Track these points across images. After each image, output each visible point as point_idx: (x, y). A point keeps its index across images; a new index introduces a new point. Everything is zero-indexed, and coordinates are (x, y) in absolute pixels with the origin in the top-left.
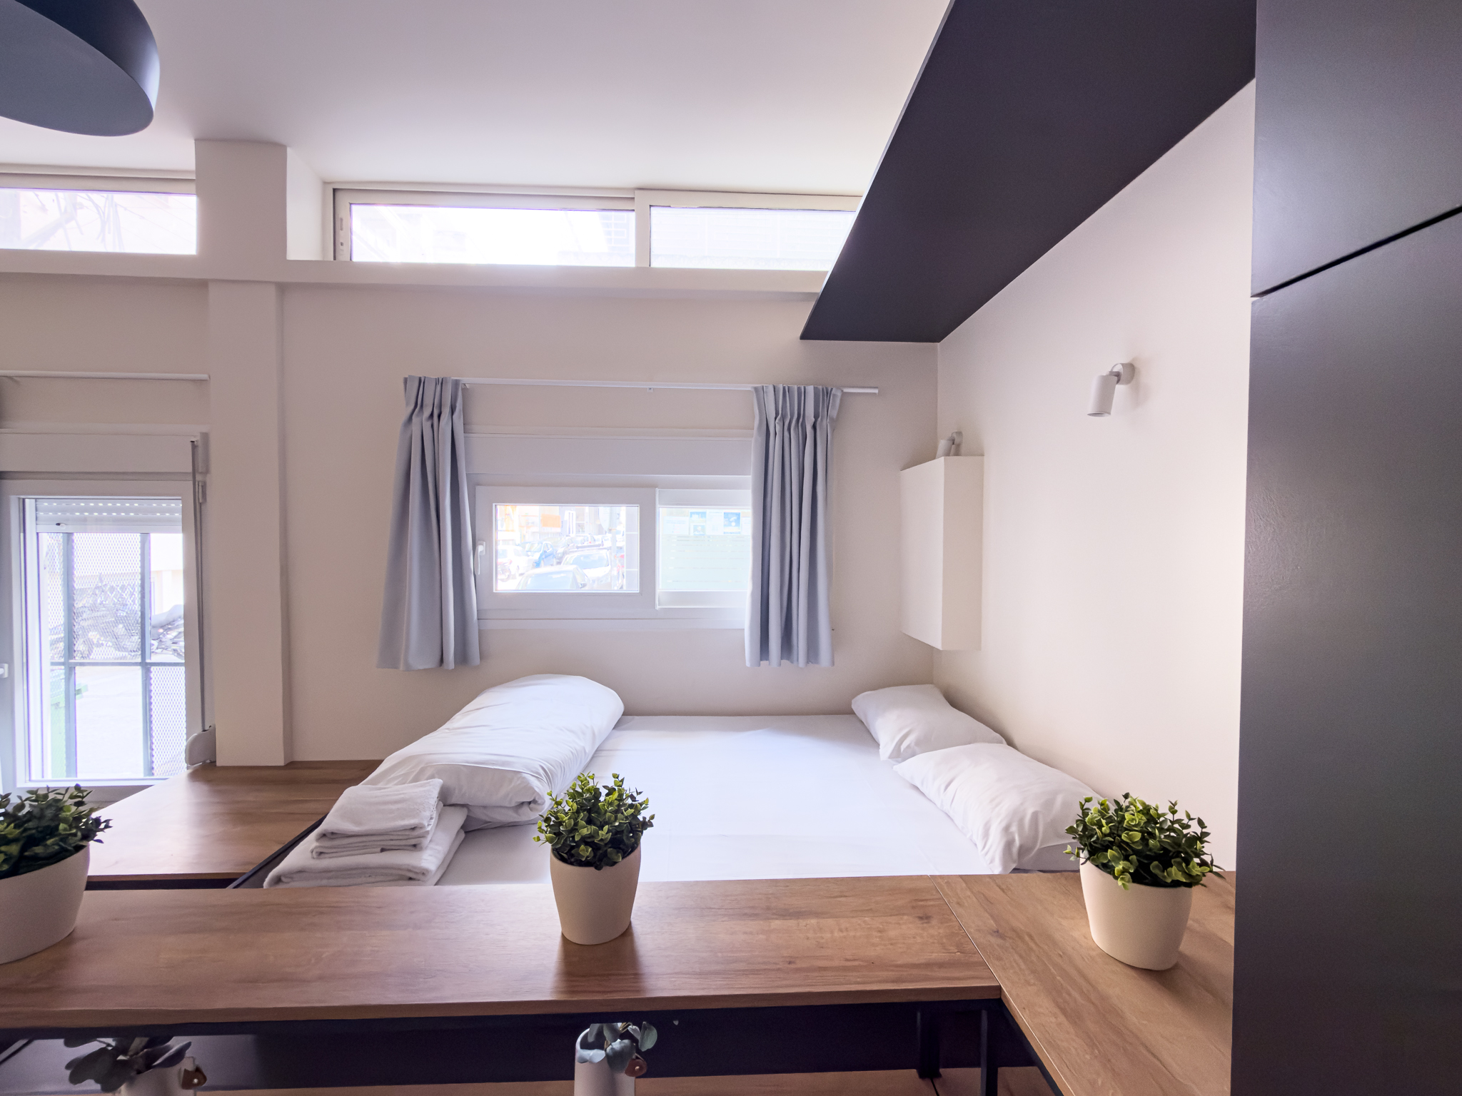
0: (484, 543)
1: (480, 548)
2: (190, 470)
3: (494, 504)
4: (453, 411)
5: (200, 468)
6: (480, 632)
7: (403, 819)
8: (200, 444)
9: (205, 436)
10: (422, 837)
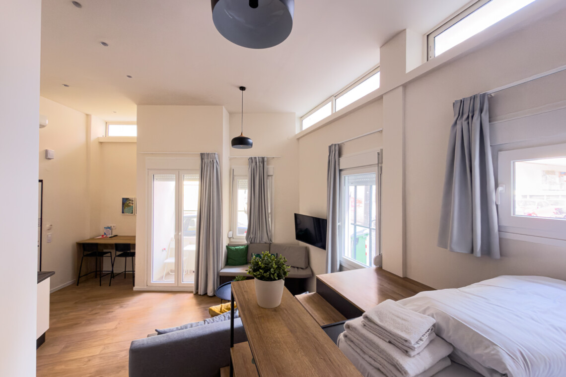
0: (504, 186)
1: (500, 189)
2: (377, 163)
3: (512, 162)
4: (481, 111)
5: (380, 161)
6: (500, 239)
7: (402, 331)
8: (380, 153)
9: (382, 150)
10: (412, 349)
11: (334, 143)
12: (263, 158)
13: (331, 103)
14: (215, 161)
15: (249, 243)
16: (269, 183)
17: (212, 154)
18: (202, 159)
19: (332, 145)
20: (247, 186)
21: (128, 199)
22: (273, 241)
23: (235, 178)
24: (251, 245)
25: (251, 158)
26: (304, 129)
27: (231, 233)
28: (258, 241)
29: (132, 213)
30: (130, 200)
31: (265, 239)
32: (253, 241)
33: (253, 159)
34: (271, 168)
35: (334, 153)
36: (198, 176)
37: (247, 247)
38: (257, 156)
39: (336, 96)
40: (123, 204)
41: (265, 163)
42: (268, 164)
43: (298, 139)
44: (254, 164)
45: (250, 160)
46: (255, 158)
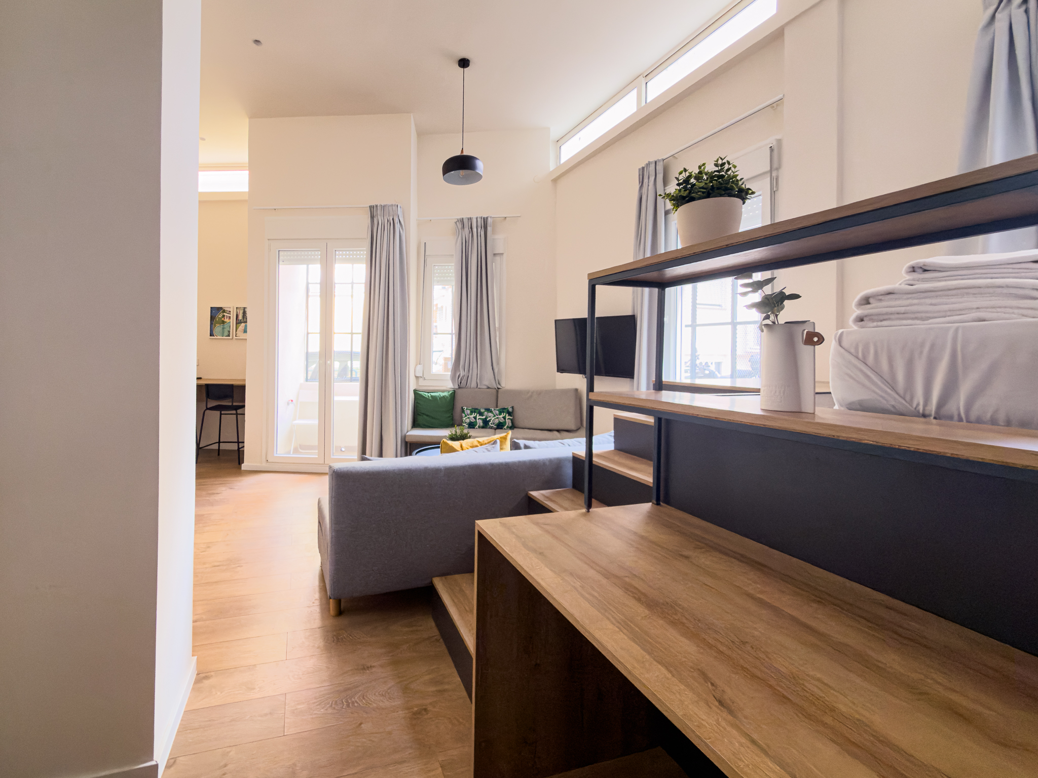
2: (769, 169)
5: (775, 165)
8: (776, 147)
9: (779, 141)
11: (653, 159)
12: (485, 220)
13: (635, 91)
14: (396, 220)
15: (457, 387)
16: (495, 266)
17: (392, 205)
18: (372, 217)
19: (648, 164)
20: (453, 279)
21: (221, 308)
22: (503, 384)
23: (429, 260)
24: (460, 390)
25: (462, 221)
26: (563, 160)
27: (419, 368)
28: (474, 385)
29: (229, 336)
30: (224, 311)
31: (488, 380)
32: (462, 385)
33: (466, 221)
34: (499, 240)
35: (652, 179)
36: (365, 252)
37: (454, 395)
38: (474, 217)
39: (648, 75)
40: (212, 318)
41: (489, 229)
42: (494, 232)
43: (555, 181)
44: (467, 230)
45: (460, 226)
46: (470, 219)
